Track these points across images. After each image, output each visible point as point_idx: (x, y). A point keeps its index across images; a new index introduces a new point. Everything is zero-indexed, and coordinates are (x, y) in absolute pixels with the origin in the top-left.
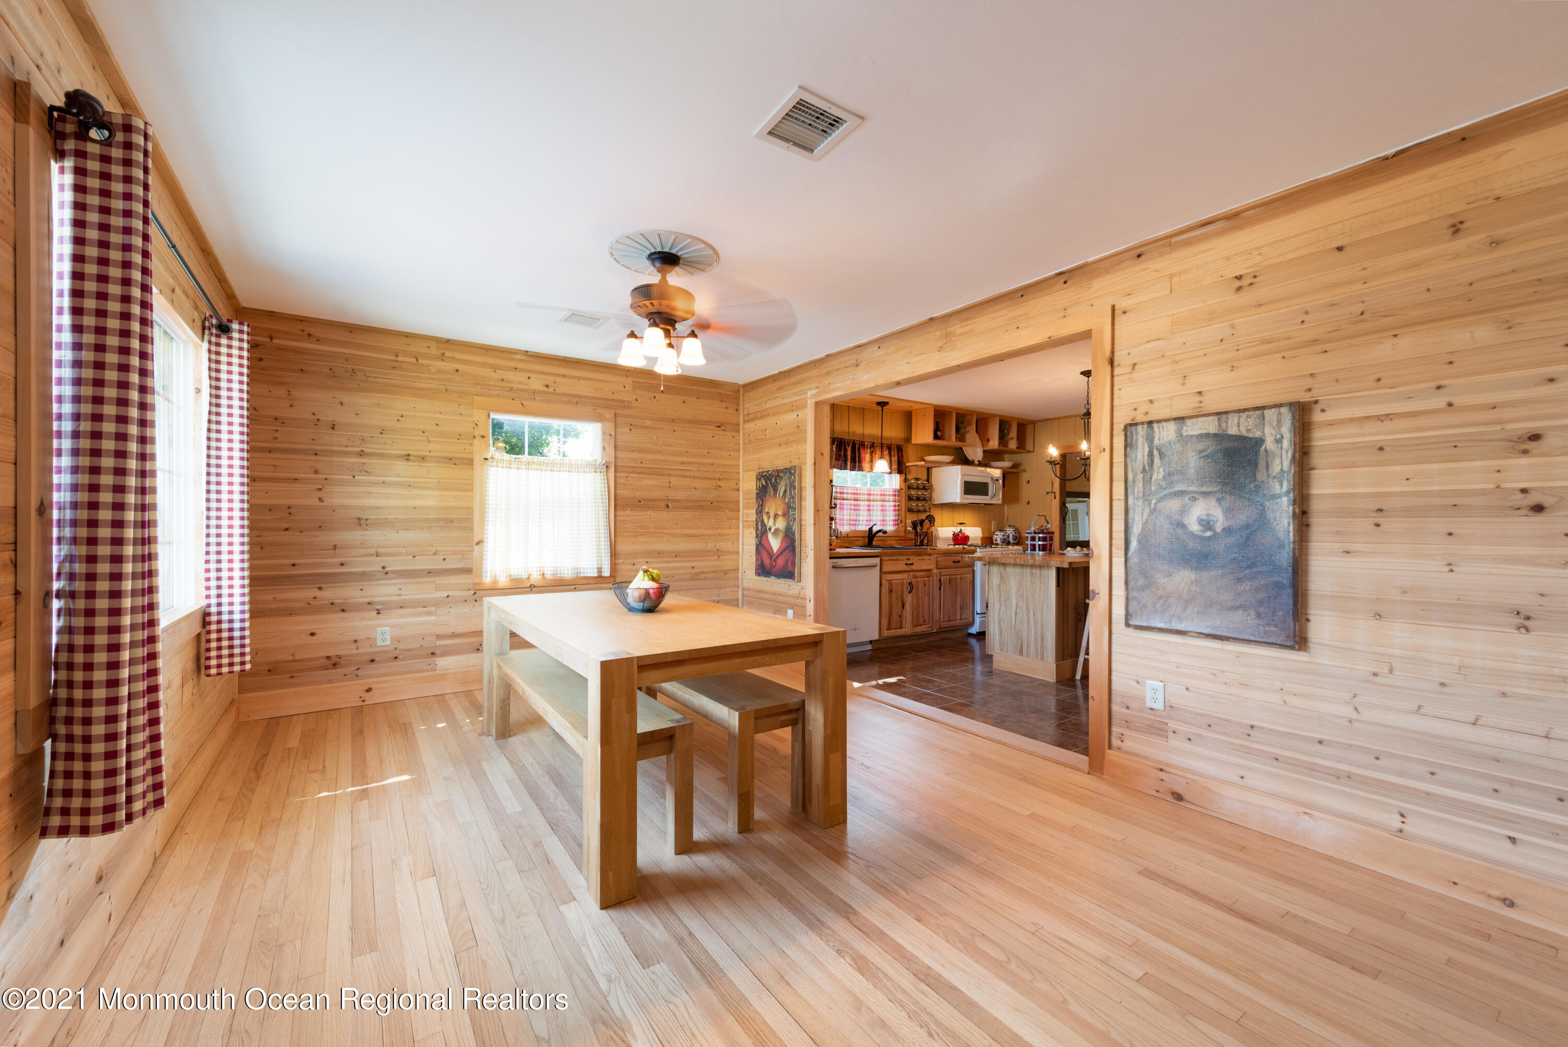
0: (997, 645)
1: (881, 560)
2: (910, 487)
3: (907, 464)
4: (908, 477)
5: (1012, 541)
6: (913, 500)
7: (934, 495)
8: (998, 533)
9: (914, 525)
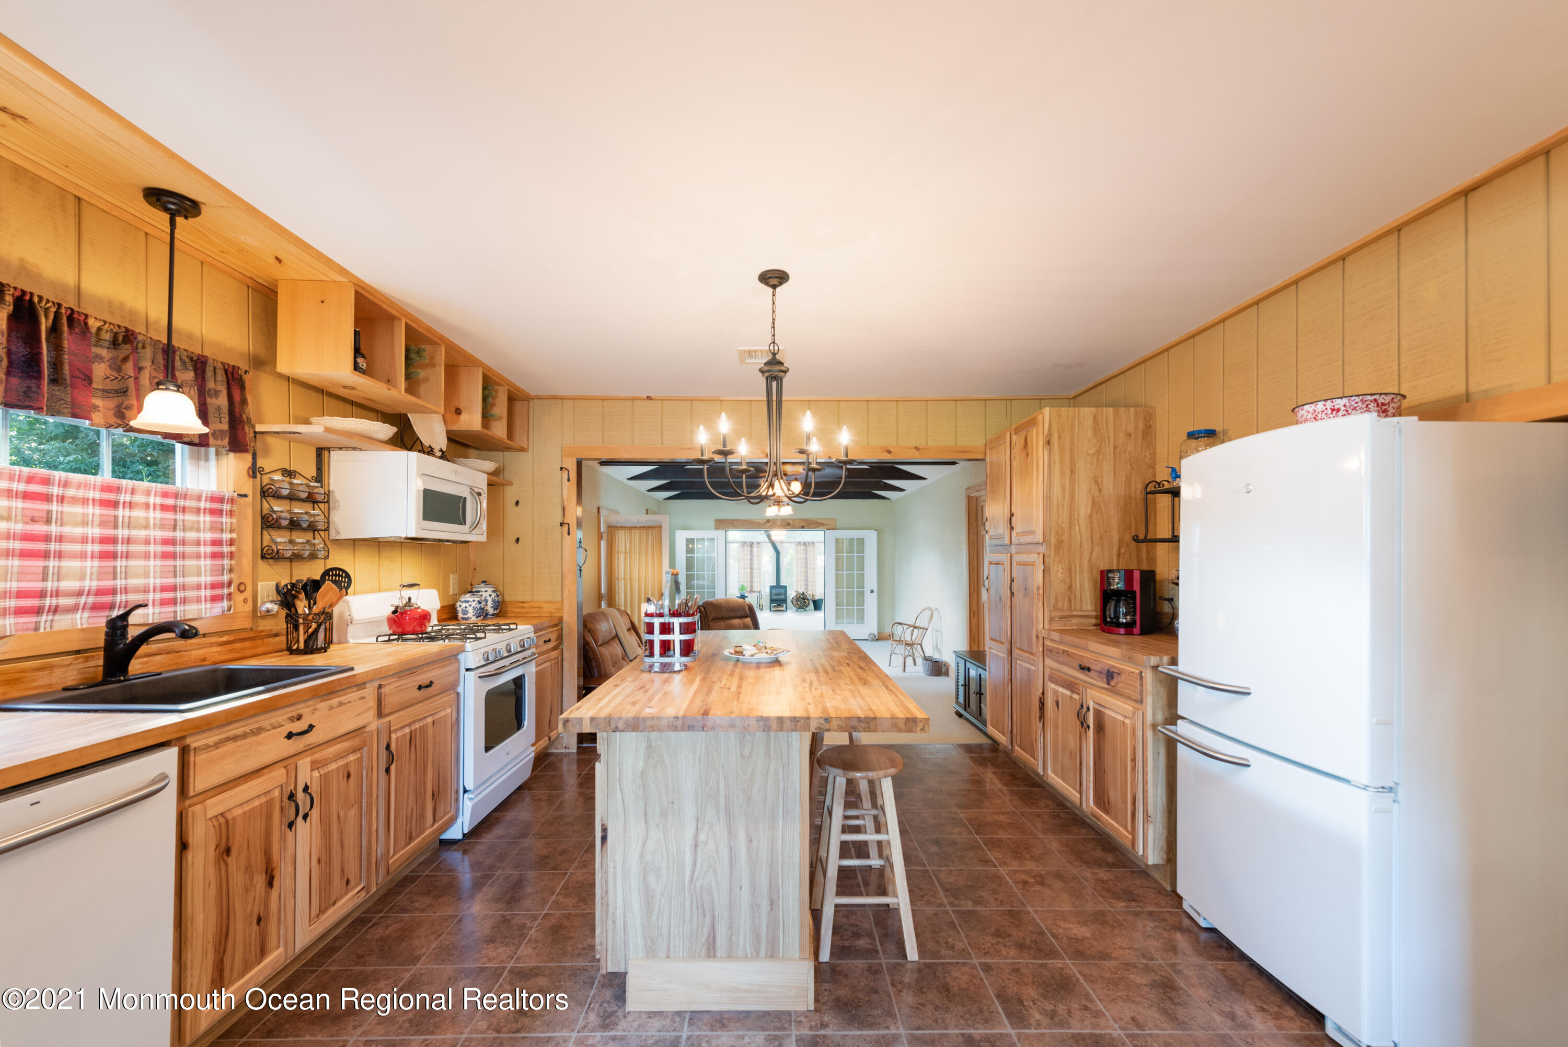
0: (636, 941)
1: (184, 753)
2: (266, 493)
3: (259, 428)
4: (260, 463)
5: (491, 611)
6: (279, 527)
7: (335, 517)
8: (468, 597)
9: (287, 597)
